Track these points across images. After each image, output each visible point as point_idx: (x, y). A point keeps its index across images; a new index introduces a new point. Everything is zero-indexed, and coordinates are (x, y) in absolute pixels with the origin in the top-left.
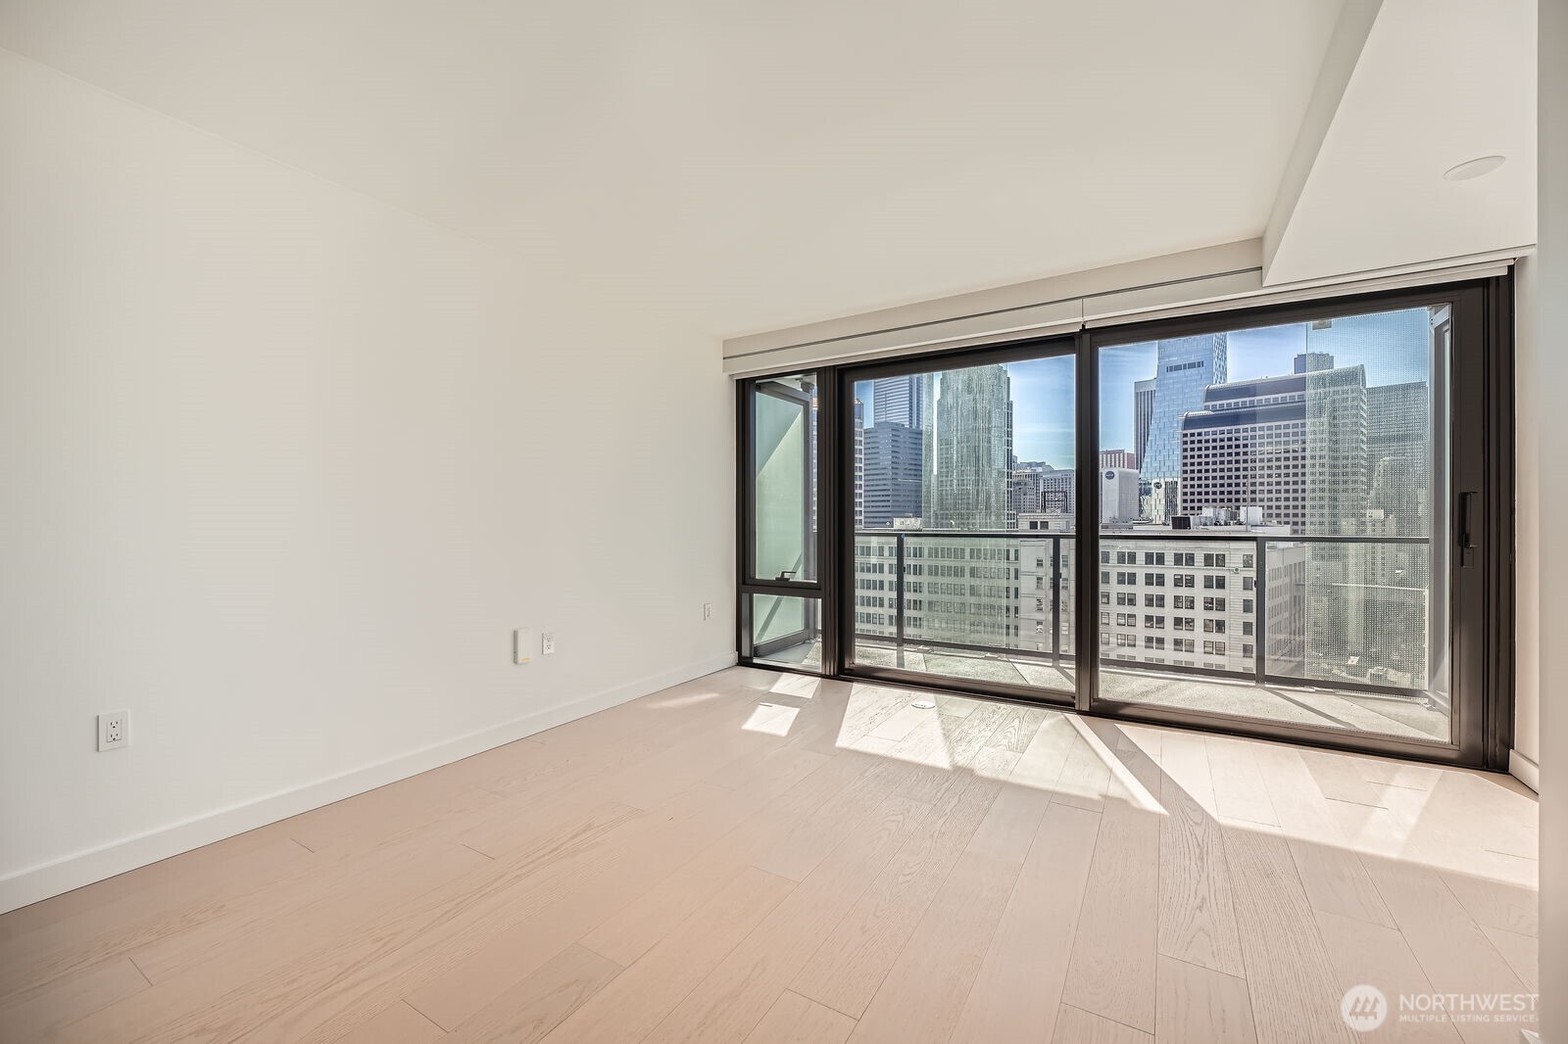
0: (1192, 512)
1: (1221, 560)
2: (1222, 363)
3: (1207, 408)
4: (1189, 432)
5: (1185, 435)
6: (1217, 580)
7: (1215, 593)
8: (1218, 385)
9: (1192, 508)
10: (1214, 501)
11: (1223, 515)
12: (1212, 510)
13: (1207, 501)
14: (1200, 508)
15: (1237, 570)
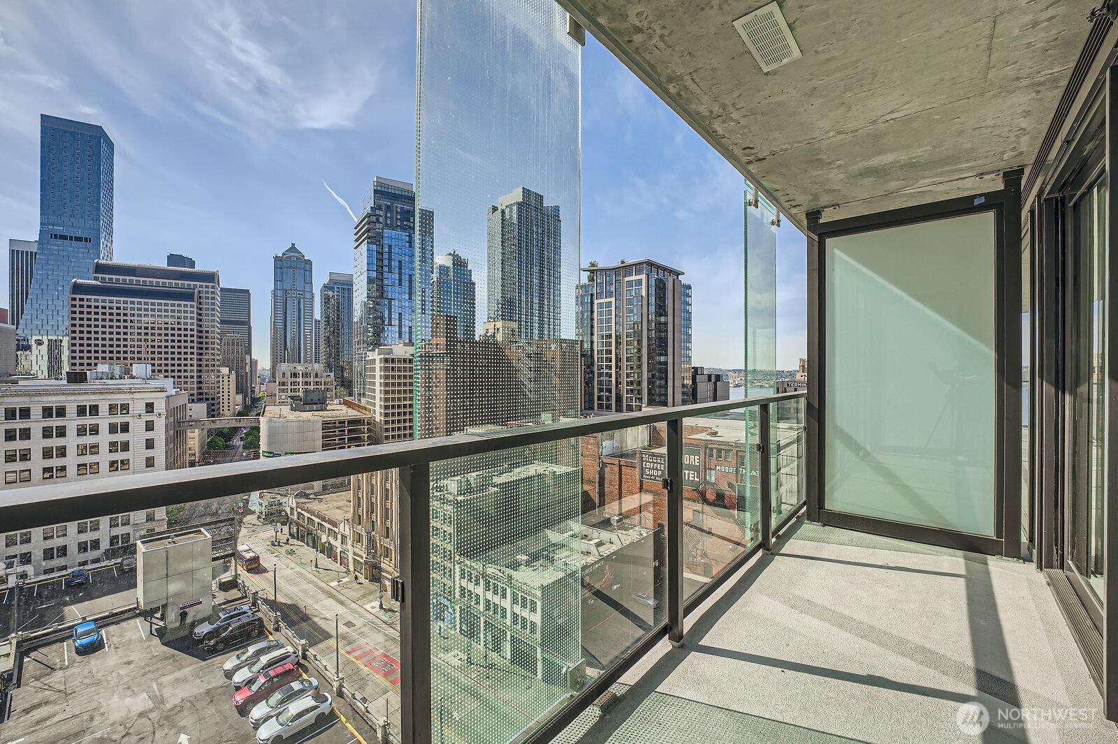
0: (89, 368)
1: (125, 408)
2: (109, 245)
3: (96, 279)
4: (78, 296)
5: (74, 299)
6: (121, 425)
7: (120, 437)
8: (104, 262)
9: (89, 364)
10: (111, 358)
11: (117, 370)
12: (107, 366)
13: (104, 358)
14: (96, 364)
15: (140, 415)
